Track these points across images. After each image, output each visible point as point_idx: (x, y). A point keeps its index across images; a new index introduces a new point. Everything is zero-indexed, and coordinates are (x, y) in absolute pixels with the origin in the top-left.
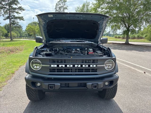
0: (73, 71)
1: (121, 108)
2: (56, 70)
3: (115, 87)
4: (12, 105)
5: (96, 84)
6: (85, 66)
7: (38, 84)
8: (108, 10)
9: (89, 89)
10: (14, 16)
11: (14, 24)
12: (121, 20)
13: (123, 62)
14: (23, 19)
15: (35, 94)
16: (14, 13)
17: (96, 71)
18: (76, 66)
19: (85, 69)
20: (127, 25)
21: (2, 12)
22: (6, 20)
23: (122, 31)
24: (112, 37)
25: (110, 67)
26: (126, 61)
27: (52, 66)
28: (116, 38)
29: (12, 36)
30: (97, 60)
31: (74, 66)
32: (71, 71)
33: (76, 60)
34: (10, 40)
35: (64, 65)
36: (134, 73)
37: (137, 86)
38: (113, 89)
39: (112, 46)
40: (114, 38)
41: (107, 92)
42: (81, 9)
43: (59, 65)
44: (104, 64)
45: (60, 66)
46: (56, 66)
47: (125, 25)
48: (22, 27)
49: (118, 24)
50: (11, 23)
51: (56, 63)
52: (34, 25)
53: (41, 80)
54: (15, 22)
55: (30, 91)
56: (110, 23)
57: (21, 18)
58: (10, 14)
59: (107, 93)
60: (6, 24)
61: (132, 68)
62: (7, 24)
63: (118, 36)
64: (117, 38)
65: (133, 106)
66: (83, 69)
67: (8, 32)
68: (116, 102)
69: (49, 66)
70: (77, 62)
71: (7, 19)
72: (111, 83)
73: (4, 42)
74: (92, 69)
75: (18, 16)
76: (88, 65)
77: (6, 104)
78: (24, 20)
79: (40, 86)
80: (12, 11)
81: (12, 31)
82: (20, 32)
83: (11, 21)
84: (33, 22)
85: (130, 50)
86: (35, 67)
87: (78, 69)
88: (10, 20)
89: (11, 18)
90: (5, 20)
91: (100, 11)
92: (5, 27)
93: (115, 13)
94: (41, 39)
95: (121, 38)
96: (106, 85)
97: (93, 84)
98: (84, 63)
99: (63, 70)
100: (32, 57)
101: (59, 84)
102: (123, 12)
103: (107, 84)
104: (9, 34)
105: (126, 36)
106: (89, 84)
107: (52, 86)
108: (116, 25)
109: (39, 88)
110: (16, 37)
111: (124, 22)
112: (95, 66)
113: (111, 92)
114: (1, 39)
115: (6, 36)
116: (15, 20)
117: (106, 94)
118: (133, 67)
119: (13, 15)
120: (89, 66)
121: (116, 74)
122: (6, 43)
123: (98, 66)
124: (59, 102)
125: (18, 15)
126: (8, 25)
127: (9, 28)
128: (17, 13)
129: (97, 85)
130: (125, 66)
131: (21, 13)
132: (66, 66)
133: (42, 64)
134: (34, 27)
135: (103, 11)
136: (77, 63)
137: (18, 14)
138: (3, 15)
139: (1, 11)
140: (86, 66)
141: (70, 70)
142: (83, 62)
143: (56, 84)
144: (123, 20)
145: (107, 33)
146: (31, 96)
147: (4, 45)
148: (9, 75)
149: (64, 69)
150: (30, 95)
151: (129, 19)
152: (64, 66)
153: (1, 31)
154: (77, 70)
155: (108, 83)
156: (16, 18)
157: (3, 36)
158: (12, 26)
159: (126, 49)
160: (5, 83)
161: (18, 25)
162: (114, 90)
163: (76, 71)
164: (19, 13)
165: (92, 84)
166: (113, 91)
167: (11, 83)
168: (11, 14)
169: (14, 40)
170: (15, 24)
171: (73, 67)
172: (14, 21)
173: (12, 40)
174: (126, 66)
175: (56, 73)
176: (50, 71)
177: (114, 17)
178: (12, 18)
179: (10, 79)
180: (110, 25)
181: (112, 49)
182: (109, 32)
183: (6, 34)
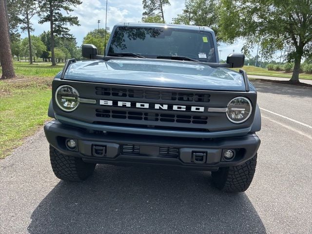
0: (149, 117)
1: (259, 214)
2: (111, 114)
3: (249, 167)
4: (22, 186)
5: (203, 152)
6: (178, 108)
7: (72, 143)
8: (258, 4)
9: (185, 162)
10: (60, 15)
11: (59, 31)
12: (286, 28)
13: (281, 120)
14: (77, 23)
15: (68, 165)
16: (60, 9)
17: (205, 123)
18: (157, 106)
19: (178, 116)
20: (298, 40)
21: (37, 5)
22: (44, 23)
23: (286, 53)
24: (263, 68)
25: (239, 117)
26: (287, 118)
27: (102, 102)
28: (271, 69)
29: (56, 57)
30: (209, 96)
31: (152, 106)
32: (146, 119)
33: (157, 93)
34: (50, 64)
35: (130, 103)
36: (303, 144)
37: (307, 170)
38: (245, 169)
39: (259, 85)
40: (267, 70)
41: (230, 176)
42: (197, 2)
43: (119, 102)
44: (226, 107)
45: (120, 104)
46: (110, 103)
47: (293, 39)
48: (75, 39)
49: (278, 37)
50: (53, 30)
51: (111, 96)
52: (99, 35)
53: (77, 134)
54: (62, 28)
55: (57, 158)
56: (260, 34)
57: (73, 21)
58: (51, 12)
59: (230, 178)
60: (44, 32)
61: (300, 133)
62: (47, 32)
63: (275, 66)
64: (273, 70)
65: (290, 214)
66: (173, 116)
67: (49, 49)
68: (249, 201)
69: (95, 103)
70: (159, 98)
71: (46, 21)
72: (240, 153)
73: (39, 67)
74: (195, 117)
75: (67, 16)
76: (185, 107)
77: (10, 183)
78: (79, 23)
79: (74, 148)
80: (55, 5)
81: (56, 46)
82: (71, 51)
83: (54, 26)
84: (98, 29)
85: (300, 96)
86: (66, 104)
87: (162, 115)
88: (52, 24)
89: (53, 18)
90: (41, 22)
91: (238, 7)
92: (43, 38)
93: (273, 13)
94: (93, 49)
95: (282, 70)
96: (226, 158)
97: (196, 152)
98: (177, 101)
99: (127, 115)
100: (60, 80)
101: (117, 146)
102: (291, 9)
103: (229, 154)
104: (50, 52)
105: (293, 64)
106: (186, 151)
107: (102, 148)
108: (272, 40)
109: (73, 151)
110: (63, 60)
111: (293, 32)
112: (202, 109)
113: (239, 176)
114: (34, 62)
115: (45, 56)
116: (62, 23)
117: (228, 179)
118: (301, 130)
119: (58, 13)
120: (188, 108)
121: (254, 135)
122: (41, 69)
123: (210, 110)
124: (120, 188)
125: (68, 14)
126: (48, 34)
127: (50, 41)
128: (66, 8)
129: (205, 154)
130: (284, 128)
131: (73, 10)
132: (133, 105)
133: (80, 97)
134: (98, 41)
135: (245, 6)
136: (161, 100)
137: (68, 11)
138: (39, 13)
139: (35, 4)
140: (180, 108)
141: (143, 116)
142: (174, 99)
143: (109, 145)
144: (290, 29)
145: (251, 60)
146: (60, 169)
147: (37, 73)
148: (32, 128)
149: (130, 113)
150: (58, 166)
151: (304, 25)
152: (128, 104)
153: (35, 46)
154: (159, 117)
155: (232, 153)
156: (64, 19)
157: (38, 57)
158: (56, 35)
159: (291, 94)
160: (21, 142)
161: (68, 34)
162: (247, 173)
163: (157, 120)
164: (70, 10)
165: (193, 152)
166: (243, 174)
167: (33, 142)
168: (54, 11)
169: (58, 64)
170: (62, 33)
171: (149, 109)
172: (59, 26)
173: (54, 65)
174: (287, 127)
175: (111, 120)
176: (98, 115)
177: (270, 22)
178: (56, 20)
179: (33, 135)
180: (260, 39)
181: (259, 91)
182: (257, 57)
183: (44, 52)
